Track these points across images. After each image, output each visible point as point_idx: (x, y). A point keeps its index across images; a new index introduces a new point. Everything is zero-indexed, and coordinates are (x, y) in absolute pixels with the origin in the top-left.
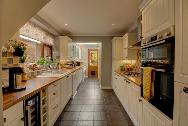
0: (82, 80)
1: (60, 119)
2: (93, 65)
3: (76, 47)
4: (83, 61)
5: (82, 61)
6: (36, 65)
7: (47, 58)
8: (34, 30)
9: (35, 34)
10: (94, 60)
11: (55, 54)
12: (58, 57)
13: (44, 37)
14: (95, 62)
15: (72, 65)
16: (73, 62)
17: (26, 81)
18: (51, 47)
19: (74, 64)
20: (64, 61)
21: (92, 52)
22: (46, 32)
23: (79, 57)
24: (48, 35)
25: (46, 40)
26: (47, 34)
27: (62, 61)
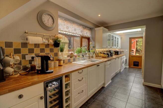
0: (120, 70)
1: (86, 104)
2: (137, 54)
3: (113, 36)
4: (124, 50)
5: (122, 50)
6: (73, 54)
7: (84, 48)
8: (72, 26)
9: (73, 29)
10: (140, 49)
11: (91, 44)
12: (94, 47)
13: (81, 31)
14: (141, 51)
15: (108, 54)
16: (110, 51)
17: (62, 66)
18: (89, 39)
19: (110, 53)
20: (100, 50)
21: (137, 40)
22: (84, 26)
23: (118, 46)
24: (86, 29)
25: (83, 33)
26: (84, 28)
27: (98, 50)
